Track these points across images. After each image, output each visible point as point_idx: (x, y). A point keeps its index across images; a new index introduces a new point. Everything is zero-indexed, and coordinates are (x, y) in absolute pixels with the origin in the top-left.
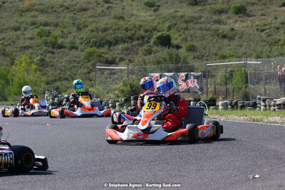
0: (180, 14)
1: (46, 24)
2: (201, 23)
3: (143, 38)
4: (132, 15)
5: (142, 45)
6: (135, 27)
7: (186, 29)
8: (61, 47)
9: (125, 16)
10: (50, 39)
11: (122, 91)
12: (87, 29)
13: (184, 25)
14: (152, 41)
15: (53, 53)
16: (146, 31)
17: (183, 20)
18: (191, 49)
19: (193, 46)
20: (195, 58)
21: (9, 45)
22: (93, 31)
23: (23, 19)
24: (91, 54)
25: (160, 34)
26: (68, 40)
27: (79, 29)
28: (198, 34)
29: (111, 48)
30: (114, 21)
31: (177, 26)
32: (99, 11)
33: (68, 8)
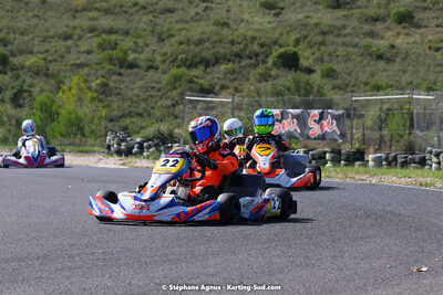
0: (314, 21)
1: (111, 31)
2: (345, 36)
3: (257, 55)
4: (242, 21)
5: (255, 66)
6: (245, 39)
7: (323, 43)
8: (133, 66)
9: (231, 22)
10: (117, 53)
12: (173, 40)
13: (319, 38)
14: (270, 61)
15: (120, 74)
16: (262, 46)
17: (318, 30)
18: (330, 74)
19: (333, 70)
20: (334, 88)
21: (55, 60)
22: (181, 43)
23: (77, 22)
24: (178, 78)
25: (282, 50)
26: (143, 56)
27: (161, 40)
28: (341, 51)
29: (209, 70)
30: (215, 28)
31: (309, 39)
32: (192, 13)
33: (145, 8)
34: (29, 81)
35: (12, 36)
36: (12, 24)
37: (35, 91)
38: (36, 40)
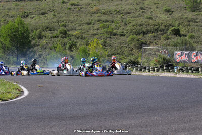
0: (184, 17)
1: (106, 21)
2: (197, 22)
3: (163, 30)
4: (157, 17)
5: (163, 34)
6: (158, 24)
7: (189, 25)
8: (115, 35)
9: (153, 17)
10: (109, 30)
11: (159, 61)
12: (131, 24)
13: (188, 23)
14: (169, 32)
15: (110, 38)
16: (165, 26)
17: (187, 20)
19: (193, 36)
20: (194, 42)
21: (85, 33)
22: (134, 26)
23: (93, 18)
24: (133, 39)
25: (173, 28)
26: (119, 31)
27: (126, 24)
28: (196, 28)
29: (145, 36)
30: (146, 20)
31: (183, 24)
32: (138, 14)
33: (119, 12)
34: (75, 41)
35: (68, 23)
36: (67, 18)
37: (78, 45)
38: (77, 25)
